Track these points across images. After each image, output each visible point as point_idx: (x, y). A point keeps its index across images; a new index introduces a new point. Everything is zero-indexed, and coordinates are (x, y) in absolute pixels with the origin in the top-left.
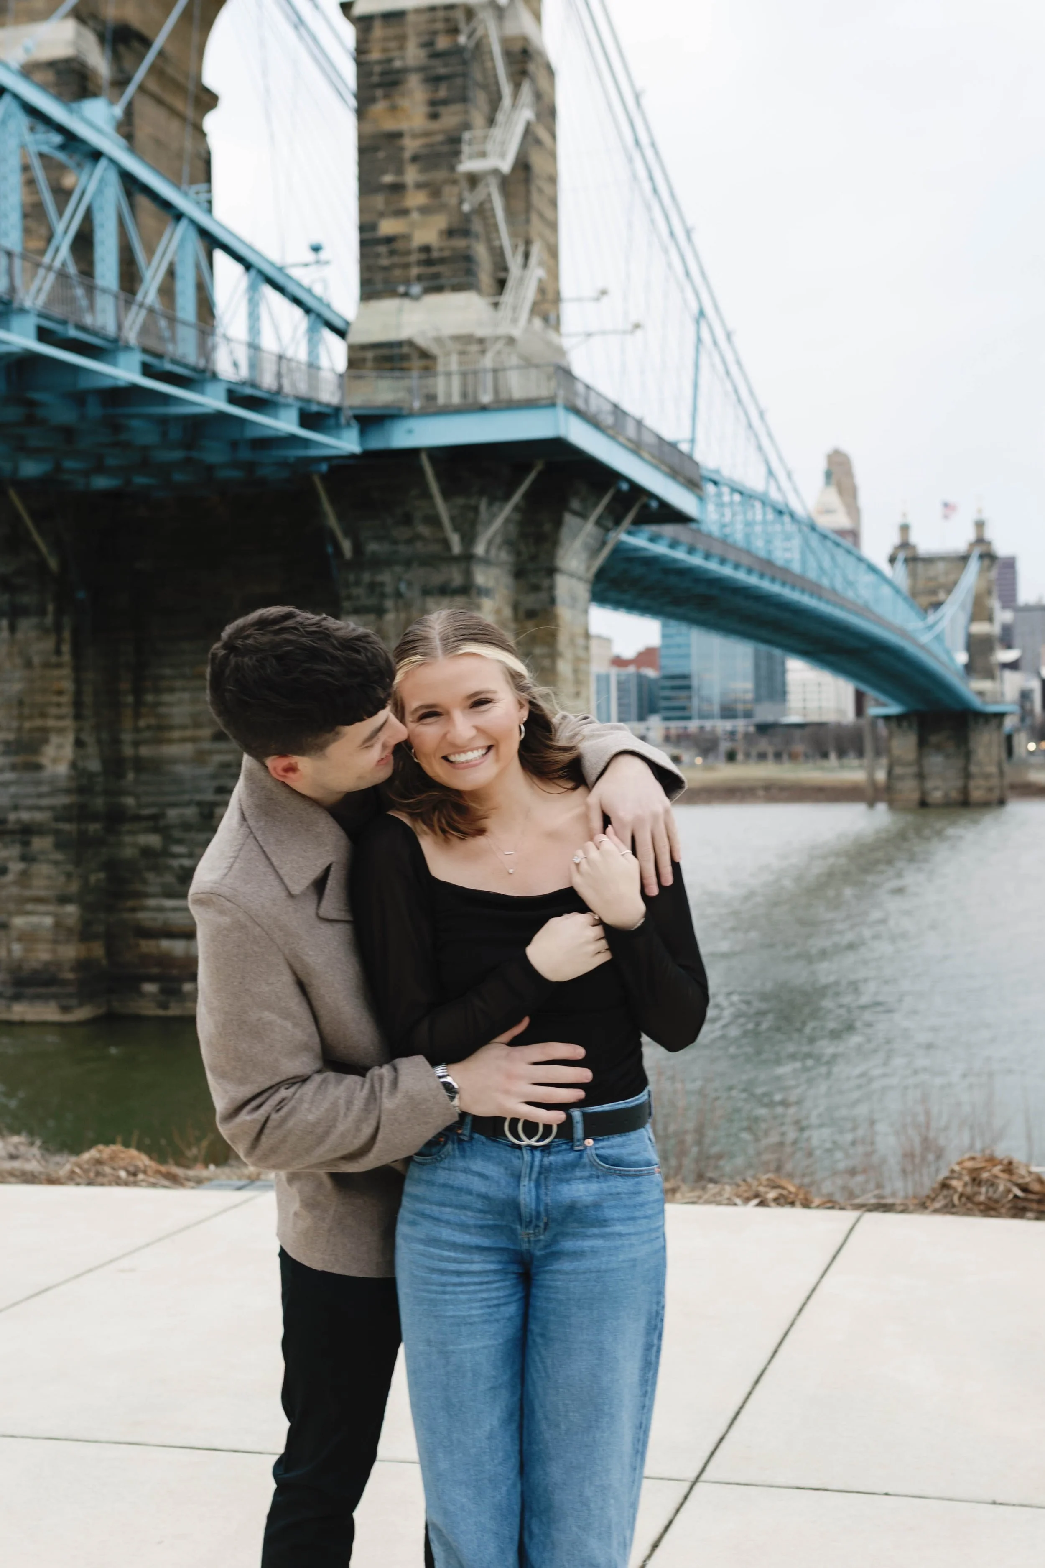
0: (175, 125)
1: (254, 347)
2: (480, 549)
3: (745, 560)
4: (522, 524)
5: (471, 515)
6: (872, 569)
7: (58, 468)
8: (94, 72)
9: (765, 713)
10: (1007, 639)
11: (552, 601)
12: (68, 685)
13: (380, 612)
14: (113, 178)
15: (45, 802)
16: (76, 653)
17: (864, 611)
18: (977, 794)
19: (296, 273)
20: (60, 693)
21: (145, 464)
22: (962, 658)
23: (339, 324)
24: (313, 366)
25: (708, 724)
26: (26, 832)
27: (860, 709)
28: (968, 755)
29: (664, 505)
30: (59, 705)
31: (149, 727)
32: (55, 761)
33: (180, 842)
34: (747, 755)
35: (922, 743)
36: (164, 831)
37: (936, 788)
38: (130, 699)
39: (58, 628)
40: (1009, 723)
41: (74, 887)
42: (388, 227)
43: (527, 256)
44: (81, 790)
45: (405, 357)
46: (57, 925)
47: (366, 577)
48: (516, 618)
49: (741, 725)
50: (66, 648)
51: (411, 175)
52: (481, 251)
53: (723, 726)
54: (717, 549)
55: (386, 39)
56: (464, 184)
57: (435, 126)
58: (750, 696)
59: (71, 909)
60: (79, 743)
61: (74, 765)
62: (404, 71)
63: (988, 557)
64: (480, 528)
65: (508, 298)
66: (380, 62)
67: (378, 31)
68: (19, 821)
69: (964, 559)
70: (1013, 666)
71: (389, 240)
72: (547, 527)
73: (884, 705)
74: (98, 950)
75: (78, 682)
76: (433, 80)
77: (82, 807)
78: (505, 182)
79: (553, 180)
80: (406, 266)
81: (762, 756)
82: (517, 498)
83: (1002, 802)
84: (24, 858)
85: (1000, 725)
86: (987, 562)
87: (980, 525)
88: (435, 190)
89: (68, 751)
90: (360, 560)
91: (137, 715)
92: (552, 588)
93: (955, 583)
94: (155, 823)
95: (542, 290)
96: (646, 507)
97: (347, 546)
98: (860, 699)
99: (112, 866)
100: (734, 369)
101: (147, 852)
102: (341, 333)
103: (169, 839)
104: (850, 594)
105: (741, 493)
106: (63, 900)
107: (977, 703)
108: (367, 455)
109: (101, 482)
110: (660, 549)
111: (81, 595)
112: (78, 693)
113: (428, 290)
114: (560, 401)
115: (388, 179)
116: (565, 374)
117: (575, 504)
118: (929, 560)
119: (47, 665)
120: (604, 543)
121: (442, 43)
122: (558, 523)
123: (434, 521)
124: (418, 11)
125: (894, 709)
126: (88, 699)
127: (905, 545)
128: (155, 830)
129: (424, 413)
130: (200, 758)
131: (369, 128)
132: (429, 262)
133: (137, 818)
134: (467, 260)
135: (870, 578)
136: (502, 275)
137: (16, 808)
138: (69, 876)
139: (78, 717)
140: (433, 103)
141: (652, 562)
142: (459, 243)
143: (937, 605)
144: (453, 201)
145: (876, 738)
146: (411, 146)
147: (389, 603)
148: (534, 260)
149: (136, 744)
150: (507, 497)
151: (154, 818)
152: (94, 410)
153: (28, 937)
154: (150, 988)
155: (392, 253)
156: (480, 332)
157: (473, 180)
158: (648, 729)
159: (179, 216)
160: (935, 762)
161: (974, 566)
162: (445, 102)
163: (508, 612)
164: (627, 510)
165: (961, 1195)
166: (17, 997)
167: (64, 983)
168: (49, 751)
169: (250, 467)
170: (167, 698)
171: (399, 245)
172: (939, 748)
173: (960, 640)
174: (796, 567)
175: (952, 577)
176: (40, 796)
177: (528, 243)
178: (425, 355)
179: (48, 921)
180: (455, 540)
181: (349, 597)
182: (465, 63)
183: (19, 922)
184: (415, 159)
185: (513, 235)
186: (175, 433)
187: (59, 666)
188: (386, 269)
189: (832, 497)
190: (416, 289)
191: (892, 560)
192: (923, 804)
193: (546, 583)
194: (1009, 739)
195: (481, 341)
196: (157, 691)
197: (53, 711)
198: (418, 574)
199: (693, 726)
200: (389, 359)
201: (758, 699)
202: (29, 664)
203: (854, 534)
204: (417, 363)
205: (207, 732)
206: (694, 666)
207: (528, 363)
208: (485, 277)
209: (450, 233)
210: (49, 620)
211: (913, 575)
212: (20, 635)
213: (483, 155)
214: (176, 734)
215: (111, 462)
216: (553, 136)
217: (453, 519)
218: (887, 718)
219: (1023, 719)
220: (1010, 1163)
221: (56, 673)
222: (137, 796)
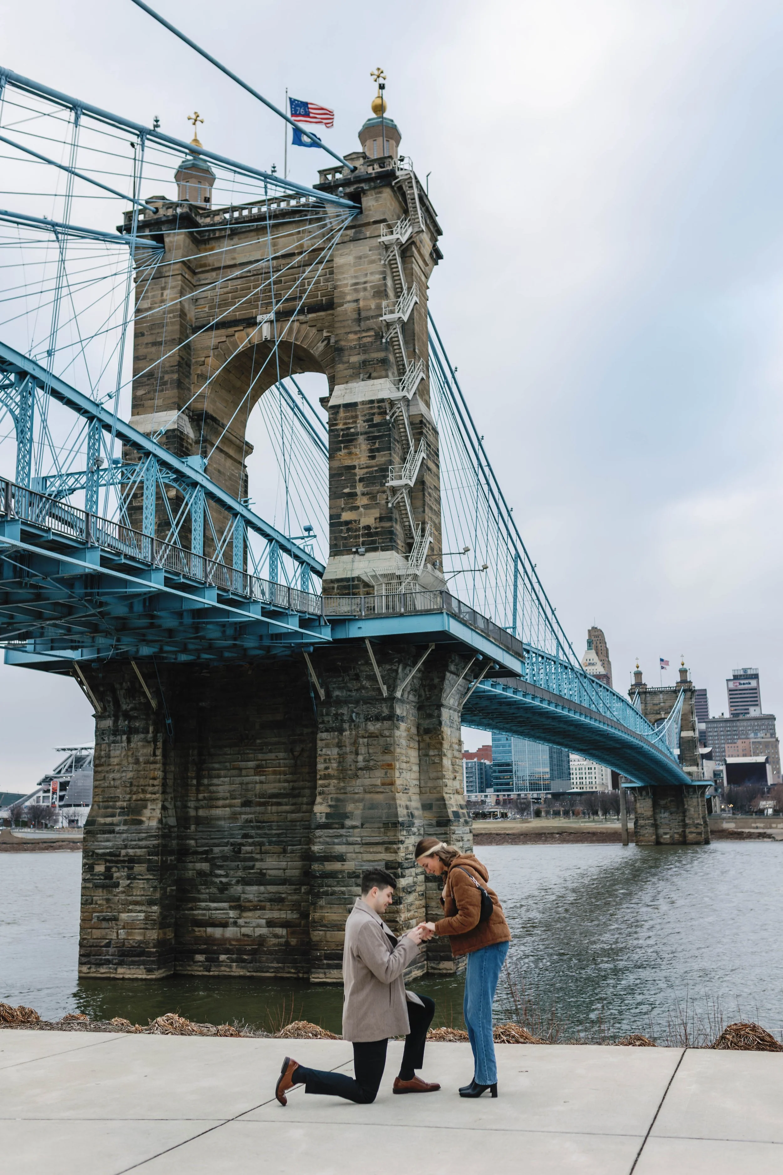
0: (229, 463)
1: (273, 583)
2: (398, 694)
3: (547, 697)
4: (421, 679)
5: (394, 674)
6: (621, 699)
7: (161, 650)
8: (188, 437)
9: (557, 787)
10: (703, 740)
11: (440, 723)
12: (159, 774)
13: (341, 730)
14: (202, 495)
15: (143, 843)
16: (165, 755)
17: (617, 725)
18: (691, 837)
19: (297, 542)
20: (154, 779)
21: (210, 648)
22: (677, 752)
23: (319, 568)
24: (304, 592)
25: (523, 793)
26: (132, 861)
27: (615, 784)
28: (684, 812)
29: (502, 666)
30: (153, 785)
31: (205, 798)
32: (149, 819)
33: (220, 867)
34: (548, 813)
35: (655, 806)
36: (211, 861)
37: (666, 834)
38: (195, 782)
39: (155, 740)
40: (709, 792)
41: (158, 895)
42: (346, 516)
43: (423, 530)
44: (164, 836)
45: (356, 587)
46: (146, 918)
47: (333, 710)
48: (418, 734)
49: (542, 794)
50: (159, 752)
51: (360, 488)
52: (398, 528)
53: (533, 795)
54: (531, 690)
55: (346, 418)
56: (388, 493)
57: (373, 462)
58: (548, 776)
59: (155, 908)
60: (164, 808)
61: (160, 821)
62: (357, 434)
63: (690, 691)
64: (399, 682)
65: (414, 553)
66: (342, 430)
67: (342, 414)
68: (127, 855)
69: (675, 692)
70: (708, 757)
71: (347, 523)
72: (436, 681)
73: (631, 782)
74: (170, 935)
75: (165, 771)
76: (372, 439)
77: (165, 846)
78: (411, 491)
79: (437, 489)
80: (357, 537)
81: (557, 814)
82: (419, 665)
83: (707, 842)
84: (128, 878)
85: (703, 793)
86: (689, 694)
87: (683, 672)
88: (373, 497)
89: (158, 813)
90: (329, 701)
91: (198, 791)
92: (439, 716)
93: (671, 707)
94: (207, 856)
95: (432, 549)
96: (492, 668)
97: (322, 692)
98: (615, 778)
99: (180, 882)
100: (536, 586)
101: (201, 873)
102: (320, 574)
103: (214, 866)
104: (608, 714)
105: (543, 657)
106: (151, 903)
107: (688, 779)
108: (336, 641)
109: (183, 658)
110: (498, 691)
111: (169, 721)
112: (165, 778)
113: (367, 551)
114: (444, 611)
115: (346, 490)
116: (445, 595)
117: (452, 668)
118: (655, 693)
119: (147, 762)
120: (469, 689)
121: (377, 419)
122: (443, 679)
123: (373, 678)
124: (363, 403)
125: (638, 784)
126: (170, 782)
127: (639, 684)
128: (206, 860)
129: (368, 618)
130: (234, 817)
131: (336, 464)
132: (369, 535)
133: (196, 853)
134: (390, 534)
135: (620, 705)
136: (410, 541)
137: (126, 847)
138: (155, 887)
139: (164, 792)
140: (371, 451)
141: (493, 698)
142: (387, 524)
143: (660, 721)
144: (384, 502)
145: (627, 802)
146: (359, 473)
147: (346, 726)
148: (427, 533)
149: (197, 808)
150: (414, 664)
151: (206, 852)
152: (188, 620)
153: (129, 926)
154: (200, 958)
155: (348, 530)
156: (398, 573)
157: (394, 490)
158: (486, 796)
159: (236, 514)
160: (664, 816)
161: (681, 697)
162: (378, 450)
163: (414, 730)
164: (482, 669)
165: (732, 1042)
166: (121, 964)
167: (149, 954)
168: (147, 812)
169: (268, 649)
170: (215, 781)
171: (353, 526)
172: (666, 808)
173: (675, 741)
174: (576, 699)
175: (668, 704)
176: (140, 840)
177: (424, 523)
178: (367, 585)
179: (142, 916)
180: (384, 689)
181: (323, 722)
182: (390, 429)
183: (124, 916)
184: (361, 480)
185: (415, 519)
186: (230, 632)
187: (155, 762)
188: (345, 538)
189: (593, 655)
190: (362, 550)
191: (631, 694)
192: (658, 843)
193: (436, 713)
194: (709, 801)
195: (399, 577)
196: (210, 777)
197: (150, 789)
198: (363, 708)
199: (513, 795)
200: (347, 587)
201: (552, 778)
202: (137, 762)
203: (607, 677)
204: (362, 590)
205: (238, 801)
206: (513, 758)
207: (425, 590)
208: (400, 543)
209: (381, 519)
210: (150, 735)
211: (645, 703)
212: (132, 745)
213: (400, 478)
214: (221, 803)
215: (191, 647)
216: (438, 466)
217: (383, 677)
218: (633, 789)
219: (716, 790)
220: (754, 1027)
221: (152, 766)
222: (196, 840)
